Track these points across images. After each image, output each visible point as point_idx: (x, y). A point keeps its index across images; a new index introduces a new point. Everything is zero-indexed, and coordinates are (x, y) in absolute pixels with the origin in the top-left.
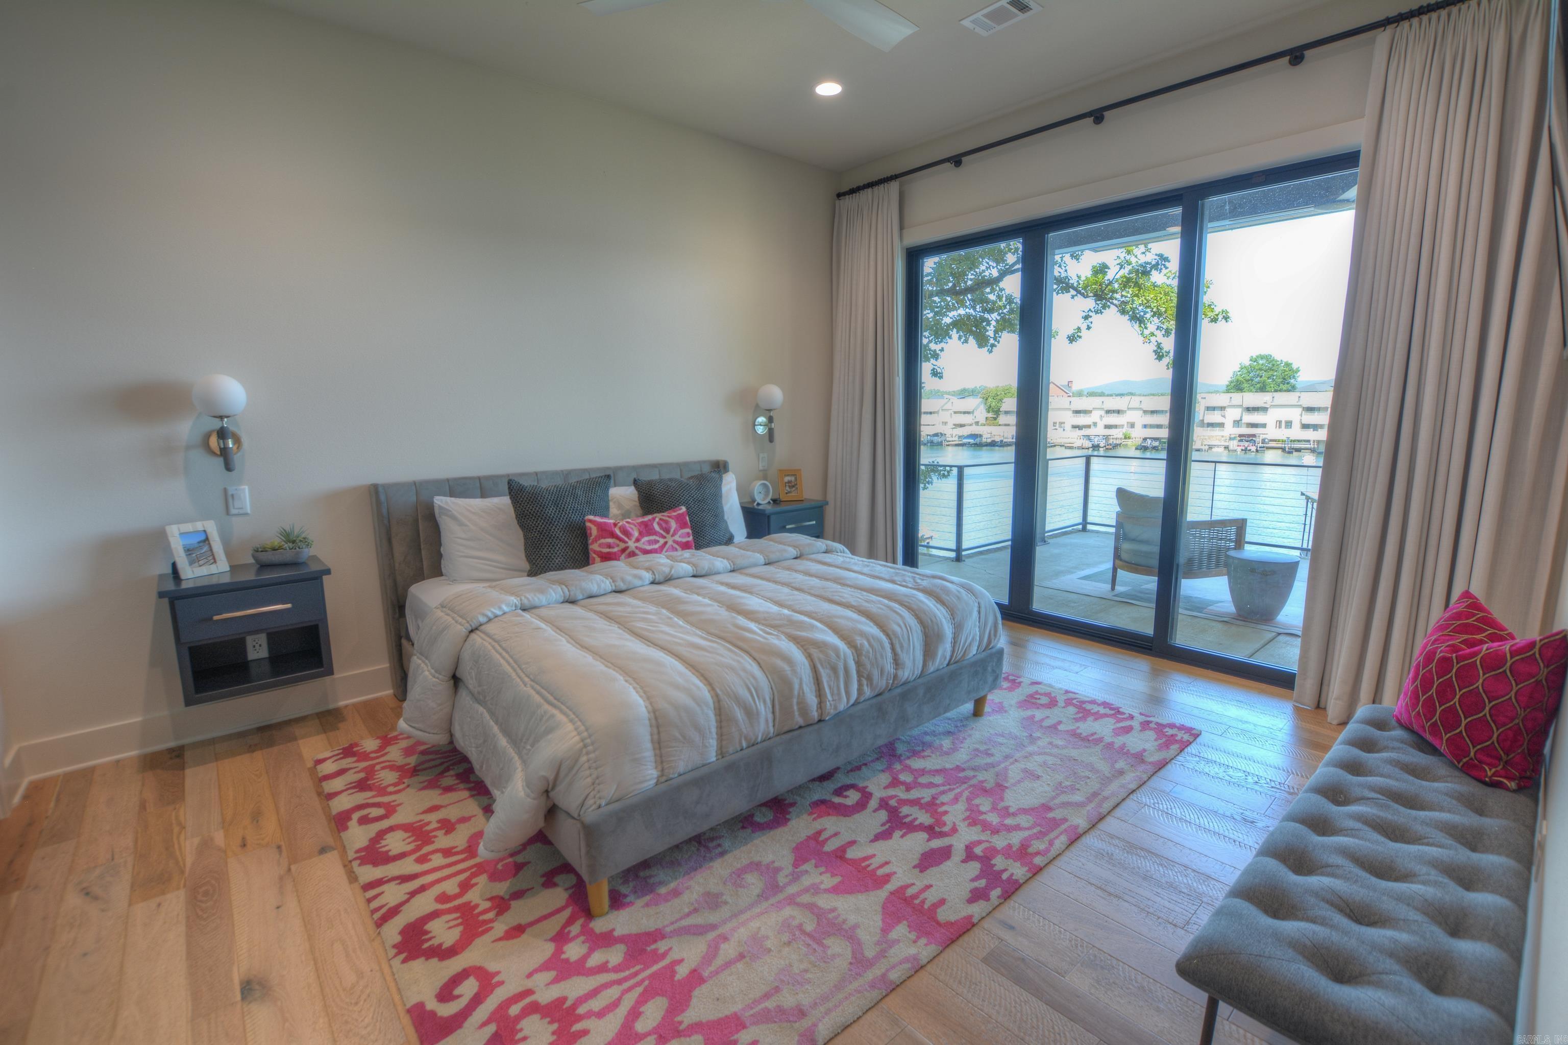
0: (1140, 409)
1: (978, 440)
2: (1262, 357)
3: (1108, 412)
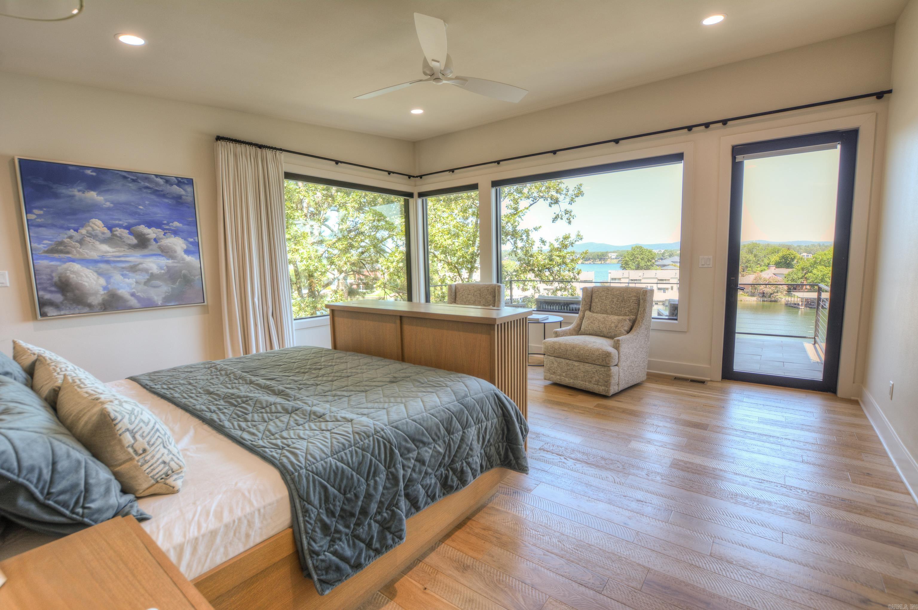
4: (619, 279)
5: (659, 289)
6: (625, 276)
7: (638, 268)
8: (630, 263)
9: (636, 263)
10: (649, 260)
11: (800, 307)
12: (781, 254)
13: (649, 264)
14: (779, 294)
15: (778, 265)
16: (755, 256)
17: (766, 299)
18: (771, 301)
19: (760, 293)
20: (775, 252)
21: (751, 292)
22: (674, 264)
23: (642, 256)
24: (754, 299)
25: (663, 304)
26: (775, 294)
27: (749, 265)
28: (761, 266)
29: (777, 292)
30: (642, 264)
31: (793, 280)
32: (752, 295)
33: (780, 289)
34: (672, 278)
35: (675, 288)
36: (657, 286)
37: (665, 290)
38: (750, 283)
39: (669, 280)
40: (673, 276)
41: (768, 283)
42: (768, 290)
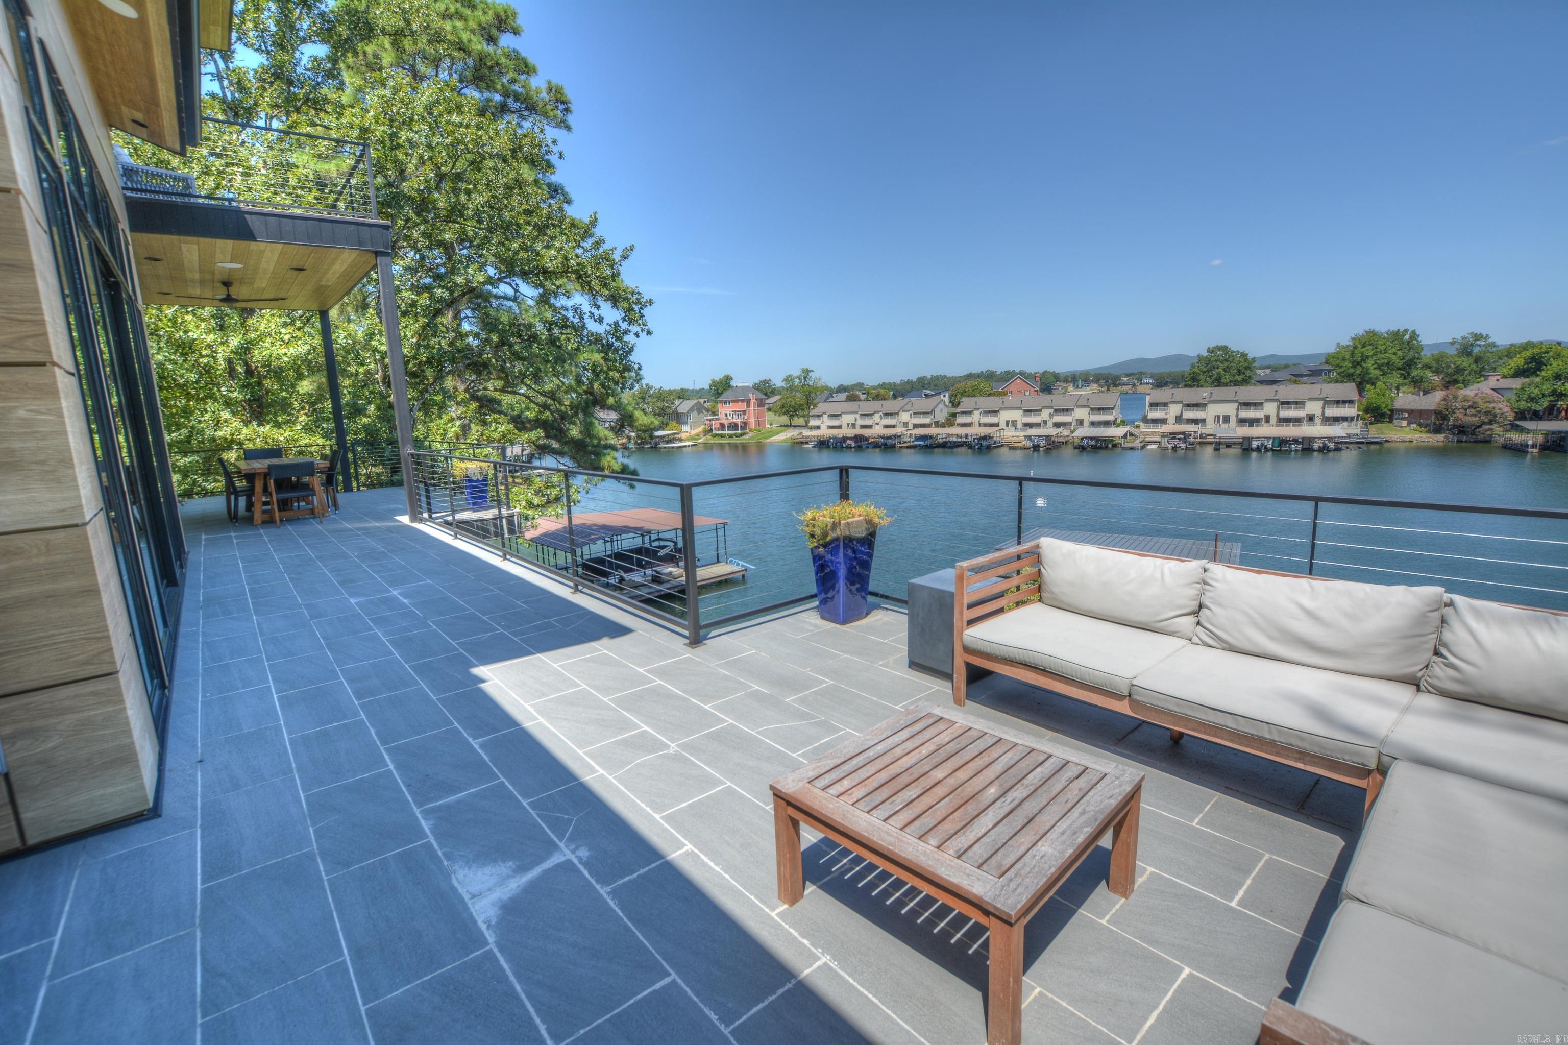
0: (1088, 406)
1: (928, 442)
2: (1219, 348)
3: (1056, 411)
4: (1165, 405)
5: (1242, 421)
6: (1176, 398)
7: (1215, 383)
8: (1202, 377)
9: (1214, 376)
10: (1239, 372)
11: (1530, 450)
13: (1239, 378)
14: (1495, 426)
15: (1513, 372)
17: (1465, 438)
18: (1475, 442)
19: (1454, 427)
21: (1435, 424)
22: (1293, 378)
23: (1226, 364)
24: (1440, 437)
25: (1240, 446)
26: (1486, 427)
29: (1490, 423)
30: (1226, 378)
31: (1532, 399)
32: (1438, 430)
33: (1495, 416)
34: (1267, 400)
35: (1273, 420)
36: (1237, 415)
37: (1252, 422)
38: (1432, 408)
39: (1262, 404)
40: (1271, 396)
41: (1470, 407)
42: (1471, 420)
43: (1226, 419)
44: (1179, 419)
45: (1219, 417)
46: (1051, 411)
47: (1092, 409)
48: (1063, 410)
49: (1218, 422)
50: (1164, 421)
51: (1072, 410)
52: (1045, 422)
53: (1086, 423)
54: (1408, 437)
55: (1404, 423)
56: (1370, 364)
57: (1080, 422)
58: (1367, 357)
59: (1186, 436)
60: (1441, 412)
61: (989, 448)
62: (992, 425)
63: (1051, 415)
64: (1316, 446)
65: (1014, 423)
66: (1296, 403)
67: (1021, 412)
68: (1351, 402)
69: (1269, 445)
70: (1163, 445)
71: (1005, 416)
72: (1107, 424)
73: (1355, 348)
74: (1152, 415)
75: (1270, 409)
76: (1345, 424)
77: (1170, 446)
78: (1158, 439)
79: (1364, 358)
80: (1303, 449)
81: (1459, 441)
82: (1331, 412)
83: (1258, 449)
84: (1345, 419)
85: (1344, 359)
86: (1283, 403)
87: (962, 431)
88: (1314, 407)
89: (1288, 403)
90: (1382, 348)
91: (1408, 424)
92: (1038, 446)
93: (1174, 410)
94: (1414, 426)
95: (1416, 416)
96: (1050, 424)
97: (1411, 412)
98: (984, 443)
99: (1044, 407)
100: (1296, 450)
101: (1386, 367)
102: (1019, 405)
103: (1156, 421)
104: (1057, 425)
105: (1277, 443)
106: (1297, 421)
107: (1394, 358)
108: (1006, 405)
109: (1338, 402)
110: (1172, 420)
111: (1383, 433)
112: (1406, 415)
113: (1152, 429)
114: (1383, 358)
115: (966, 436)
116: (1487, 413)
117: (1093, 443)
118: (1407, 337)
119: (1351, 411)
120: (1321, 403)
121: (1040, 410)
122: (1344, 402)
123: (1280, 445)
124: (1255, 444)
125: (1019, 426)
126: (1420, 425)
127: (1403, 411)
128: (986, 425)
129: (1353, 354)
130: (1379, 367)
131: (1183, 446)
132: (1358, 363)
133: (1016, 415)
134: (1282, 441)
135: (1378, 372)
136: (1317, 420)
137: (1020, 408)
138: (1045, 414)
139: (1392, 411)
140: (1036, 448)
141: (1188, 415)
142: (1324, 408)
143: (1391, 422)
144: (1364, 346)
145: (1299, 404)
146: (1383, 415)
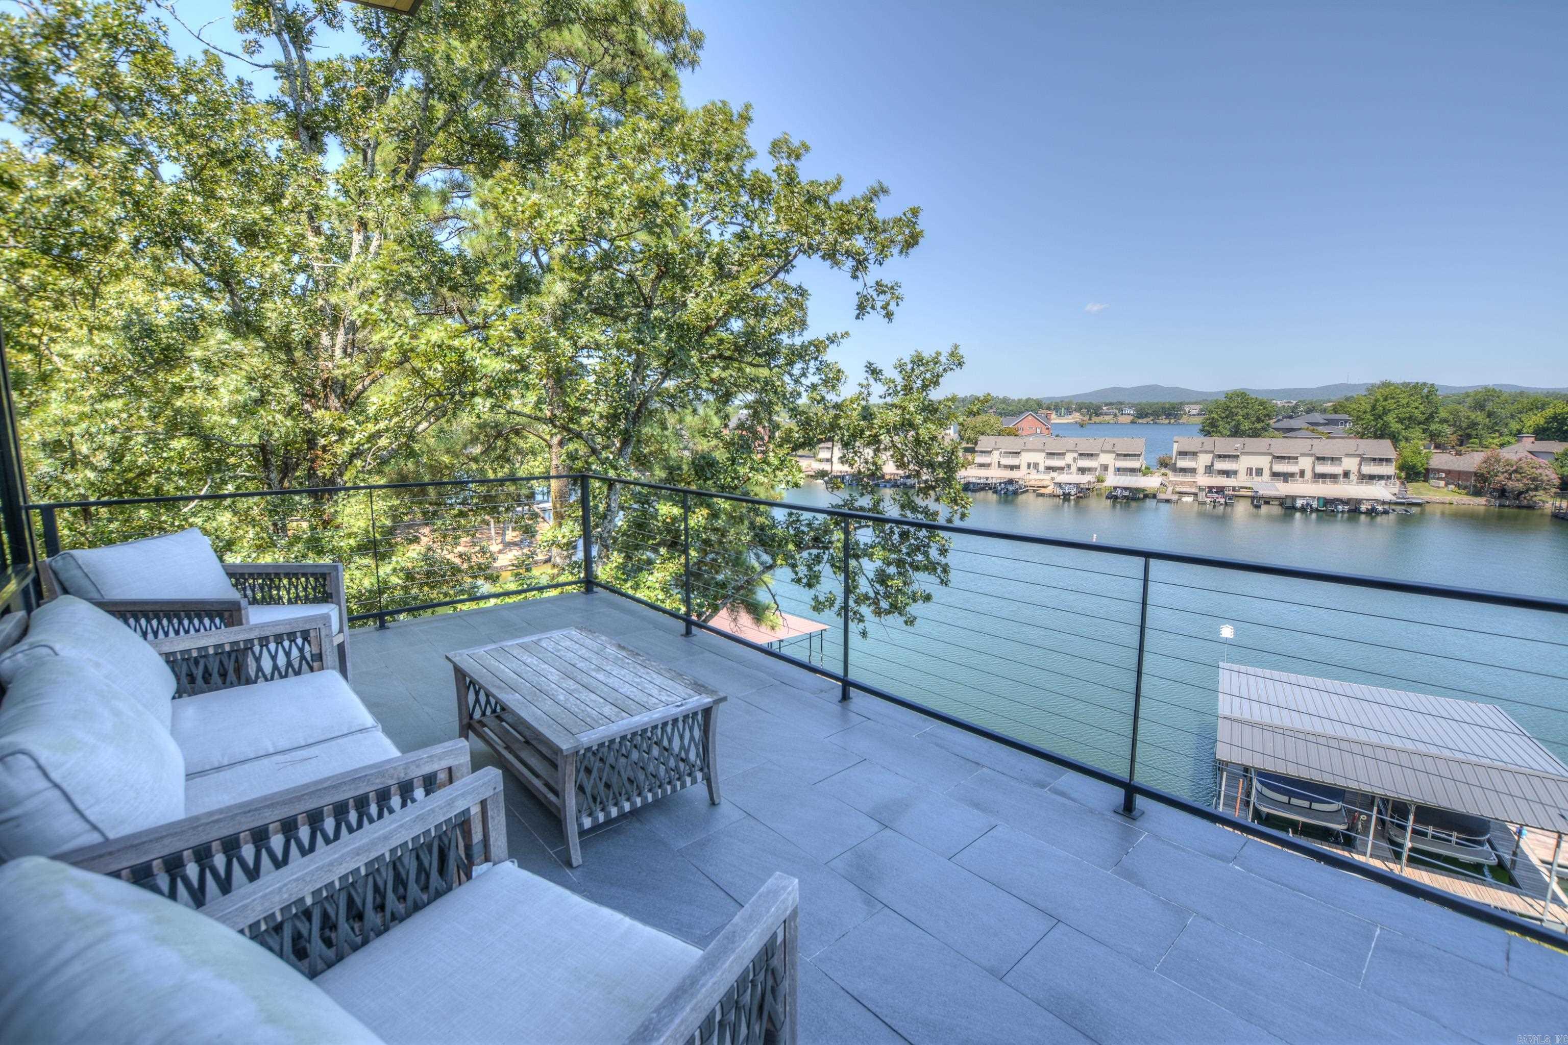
0: (1113, 452)
2: (1237, 394)
3: (1081, 455)
4: (1194, 454)
5: (1275, 475)
6: (1206, 448)
7: (1236, 433)
8: (1220, 423)
9: (1233, 423)
10: (1259, 420)
12: (1549, 412)
13: (1259, 426)
14: (1541, 493)
15: (1541, 433)
16: (1490, 415)
17: (1507, 503)
18: (1519, 507)
19: (1495, 490)
20: (1537, 408)
21: (1475, 486)
22: (1311, 427)
23: (1245, 411)
24: (1482, 501)
25: (1281, 505)
26: (1532, 493)
27: (1474, 433)
28: (1501, 435)
29: (1536, 489)
30: (1246, 426)
32: (1477, 493)
33: (1542, 481)
34: (1303, 455)
35: (1308, 475)
36: (1271, 468)
37: (1286, 477)
38: (1472, 470)
39: (1297, 458)
40: (1306, 451)
41: (1516, 471)
42: (1514, 485)
43: (1259, 472)
44: (1209, 469)
45: (1251, 469)
46: (1076, 455)
47: (1118, 455)
48: (1088, 455)
49: (1251, 474)
50: (1193, 471)
51: (1097, 455)
52: (1069, 466)
53: (1111, 469)
54: (1448, 498)
55: (1442, 483)
56: (1391, 418)
57: (1106, 468)
58: (1389, 411)
59: (1220, 490)
60: (1482, 475)
61: (1015, 493)
62: (1012, 468)
63: (1075, 459)
64: (1363, 508)
65: (1036, 465)
66: (1332, 459)
67: (1044, 454)
68: (1388, 460)
69: (1315, 505)
70: (1200, 499)
71: (1026, 458)
72: (1132, 471)
73: (1377, 400)
74: (1181, 464)
75: (1306, 463)
76: (1383, 482)
77: (1208, 500)
78: (1193, 490)
79: (1386, 412)
80: (1350, 511)
81: (1500, 506)
82: (1368, 469)
83: (1303, 509)
84: (1381, 477)
85: (1365, 412)
86: (1318, 459)
87: (983, 473)
88: (1351, 464)
89: (1323, 459)
90: (1404, 402)
91: (1446, 485)
92: (1069, 494)
93: (1204, 460)
94: (1452, 487)
95: (1454, 477)
96: (1074, 469)
97: (1448, 472)
98: (1011, 488)
99: (1068, 451)
100: (1342, 512)
101: (1409, 421)
102: (1041, 447)
103: (1184, 470)
104: (1082, 470)
105: (1321, 502)
106: (1333, 477)
107: (1417, 413)
108: (1029, 446)
109: (1374, 460)
110: (1201, 470)
111: (1421, 494)
112: (1443, 475)
113: (1180, 478)
114: (1404, 412)
115: (987, 478)
116: (1534, 479)
117: (1127, 493)
118: (1426, 391)
119: (1390, 470)
120: (1357, 460)
121: (1064, 454)
122: (1381, 460)
123: (1325, 505)
124: (1299, 503)
125: (1042, 468)
126: (1458, 486)
127: (1439, 471)
128: (1006, 467)
129: (1374, 408)
130: (1400, 421)
131: (1222, 501)
132: (1380, 417)
133: (1039, 458)
134: (1327, 502)
135: (1399, 426)
136: (1353, 477)
137: (1043, 451)
138: (1069, 458)
139: (1427, 470)
140: (1066, 497)
141: (1220, 465)
142: (1360, 465)
143: (1426, 481)
144: (1386, 400)
145: (1335, 460)
146: (1418, 474)
